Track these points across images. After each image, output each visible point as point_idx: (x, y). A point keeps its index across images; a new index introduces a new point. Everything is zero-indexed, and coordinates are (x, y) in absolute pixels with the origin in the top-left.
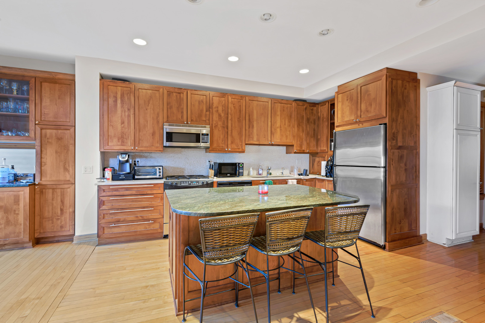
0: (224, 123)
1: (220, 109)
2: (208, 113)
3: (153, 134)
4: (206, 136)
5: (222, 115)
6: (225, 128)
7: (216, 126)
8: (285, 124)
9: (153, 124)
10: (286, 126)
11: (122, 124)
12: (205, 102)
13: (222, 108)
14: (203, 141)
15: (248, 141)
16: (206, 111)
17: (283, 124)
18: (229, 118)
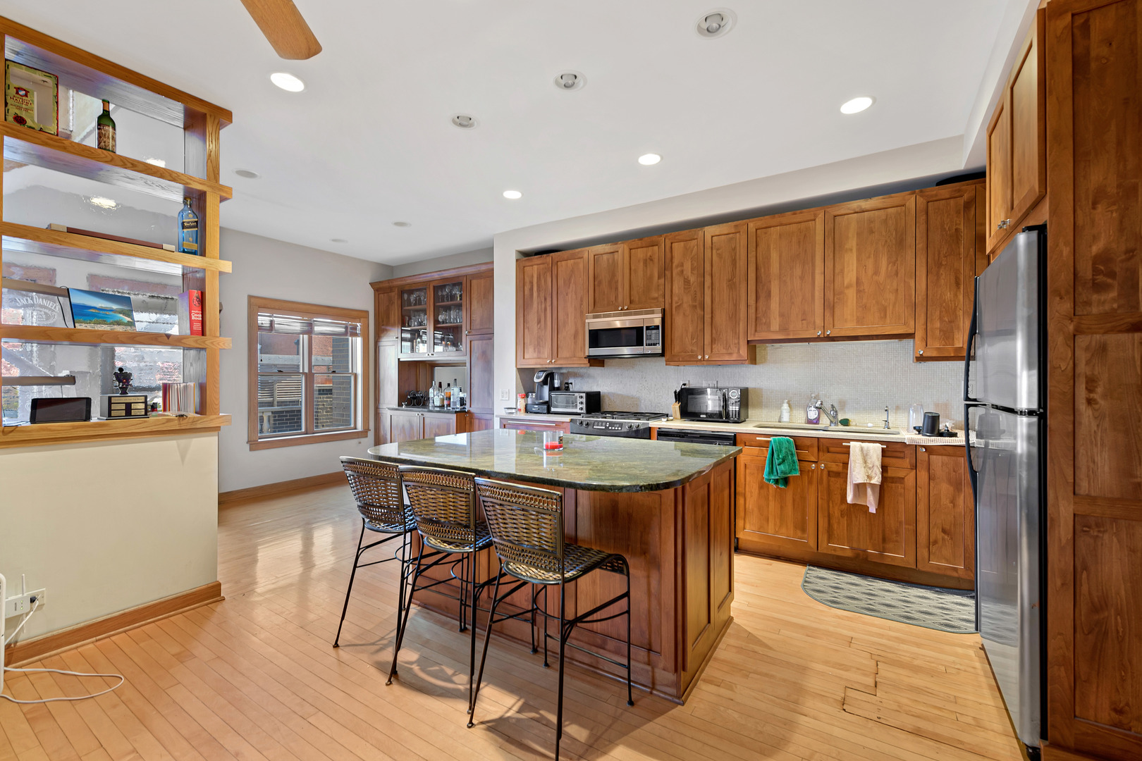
0: (694, 299)
1: (688, 266)
2: (662, 281)
3: (576, 336)
4: (654, 331)
5: (692, 279)
6: (698, 309)
7: (679, 306)
8: (876, 273)
9: (575, 318)
10: (881, 278)
11: (538, 324)
12: (656, 260)
13: (692, 265)
14: (649, 342)
15: (754, 335)
16: (659, 278)
17: (870, 272)
18: (708, 283)
